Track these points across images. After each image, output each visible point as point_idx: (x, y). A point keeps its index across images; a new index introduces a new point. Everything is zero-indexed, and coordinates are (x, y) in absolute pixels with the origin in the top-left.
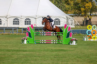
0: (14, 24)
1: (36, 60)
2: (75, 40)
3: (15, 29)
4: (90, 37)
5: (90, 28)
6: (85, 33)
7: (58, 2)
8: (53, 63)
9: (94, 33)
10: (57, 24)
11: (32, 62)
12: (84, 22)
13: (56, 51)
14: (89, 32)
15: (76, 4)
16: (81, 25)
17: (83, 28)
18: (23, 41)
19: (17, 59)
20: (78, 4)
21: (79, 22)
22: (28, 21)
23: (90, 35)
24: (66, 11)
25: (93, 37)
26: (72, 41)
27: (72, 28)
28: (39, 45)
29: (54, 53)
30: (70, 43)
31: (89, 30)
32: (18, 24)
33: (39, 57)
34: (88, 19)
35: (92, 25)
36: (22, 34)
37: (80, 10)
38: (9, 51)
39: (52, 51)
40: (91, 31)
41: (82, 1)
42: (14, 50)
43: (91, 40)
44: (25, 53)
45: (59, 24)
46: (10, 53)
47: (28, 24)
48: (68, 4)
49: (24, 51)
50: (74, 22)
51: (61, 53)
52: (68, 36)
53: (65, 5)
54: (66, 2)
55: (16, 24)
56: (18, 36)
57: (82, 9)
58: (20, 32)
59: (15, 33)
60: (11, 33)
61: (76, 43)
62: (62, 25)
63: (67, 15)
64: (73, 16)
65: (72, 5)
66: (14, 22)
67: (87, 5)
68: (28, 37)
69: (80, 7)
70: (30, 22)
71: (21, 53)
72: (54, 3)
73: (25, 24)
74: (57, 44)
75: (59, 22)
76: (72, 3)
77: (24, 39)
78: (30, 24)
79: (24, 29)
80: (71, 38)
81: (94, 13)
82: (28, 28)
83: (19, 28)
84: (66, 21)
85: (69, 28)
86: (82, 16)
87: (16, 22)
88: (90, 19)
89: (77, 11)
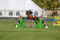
0: (9, 15)
1: (23, 38)
2: (47, 25)
3: (10, 18)
4: (57, 23)
5: (56, 18)
6: (54, 21)
7: (37, 1)
8: (34, 39)
9: (59, 21)
10: (36, 15)
11: (21, 39)
12: (53, 14)
13: (35, 32)
14: (56, 20)
15: (48, 3)
16: (51, 16)
17: (52, 18)
18: (15, 26)
19: (11, 37)
20: (49, 2)
21: (49, 14)
22: (18, 13)
23: (56, 22)
24: (42, 7)
25: (58, 23)
26: (45, 25)
27: (45, 18)
28: (25, 28)
29: (34, 33)
30: (44, 27)
31: (56, 19)
32: (12, 15)
33: (25, 35)
34: (55, 12)
35: (58, 16)
36: (14, 21)
37: (50, 6)
38: (6, 32)
39: (33, 32)
40: (57, 19)
41: (51, 1)
42: (10, 31)
43: (57, 25)
44: (16, 33)
45: (38, 15)
46: (7, 33)
47: (18, 15)
48: (43, 3)
49: (15, 32)
50: (46, 14)
51: (39, 33)
52: (43, 23)
53: (41, 3)
54: (42, 1)
55: (11, 15)
56: (12, 22)
57: (52, 6)
58: (13, 20)
59: (10, 21)
60: (8, 21)
61: (48, 27)
62: (39, 15)
63: (42, 9)
64: (46, 10)
65: (46, 3)
66: (9, 14)
67: (55, 3)
68: (18, 23)
69: (50, 4)
70: (19, 14)
71: (14, 33)
72: (34, 2)
73: (17, 15)
74: (36, 27)
75: (38, 14)
76: (45, 2)
77: (16, 24)
78: (19, 15)
79: (16, 18)
80: (44, 24)
81: (59, 8)
82: (18, 17)
83: (12, 18)
84: (42, 13)
85: (44, 17)
86: (52, 10)
87: (11, 14)
88: (57, 12)
89: (48, 7)
